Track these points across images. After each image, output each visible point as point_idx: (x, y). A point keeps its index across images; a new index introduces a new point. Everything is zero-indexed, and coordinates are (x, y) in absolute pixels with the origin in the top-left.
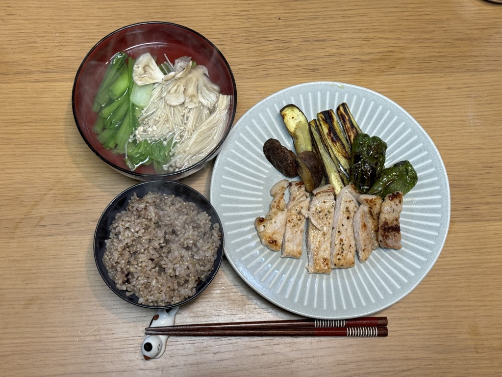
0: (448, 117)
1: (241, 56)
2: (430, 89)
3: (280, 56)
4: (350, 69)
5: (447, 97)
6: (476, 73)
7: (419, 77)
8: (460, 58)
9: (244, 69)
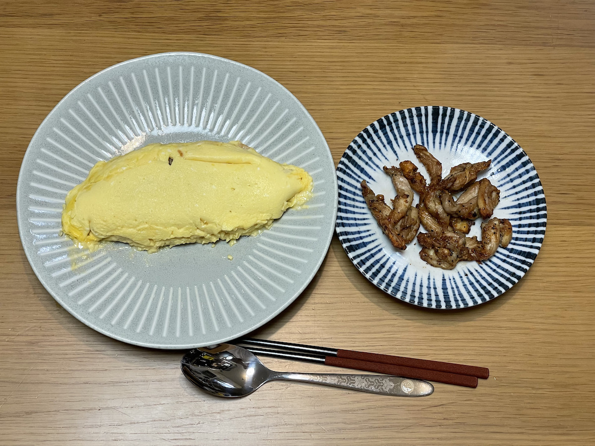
0: (506, 96)
1: (249, 10)
2: (486, 63)
3: (299, 13)
4: (386, 33)
5: (506, 73)
6: (544, 47)
7: (472, 47)
8: (524, 29)
9: (252, 26)
